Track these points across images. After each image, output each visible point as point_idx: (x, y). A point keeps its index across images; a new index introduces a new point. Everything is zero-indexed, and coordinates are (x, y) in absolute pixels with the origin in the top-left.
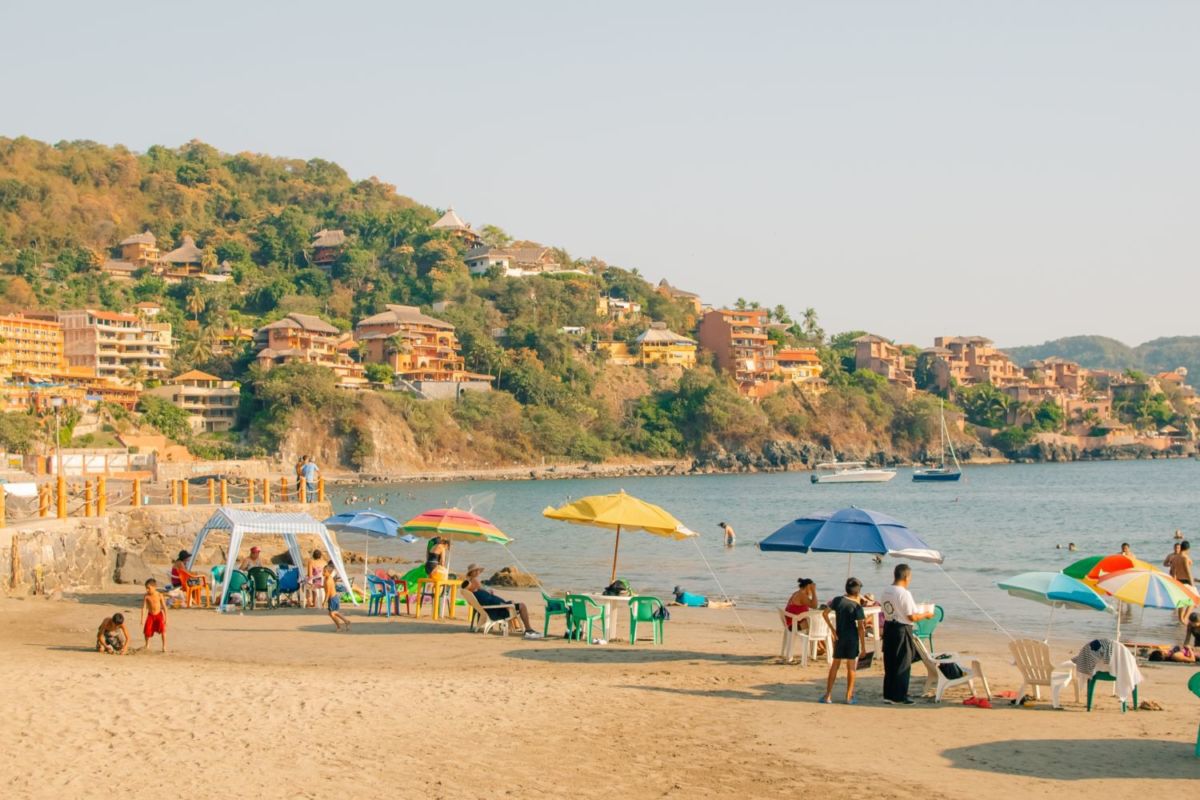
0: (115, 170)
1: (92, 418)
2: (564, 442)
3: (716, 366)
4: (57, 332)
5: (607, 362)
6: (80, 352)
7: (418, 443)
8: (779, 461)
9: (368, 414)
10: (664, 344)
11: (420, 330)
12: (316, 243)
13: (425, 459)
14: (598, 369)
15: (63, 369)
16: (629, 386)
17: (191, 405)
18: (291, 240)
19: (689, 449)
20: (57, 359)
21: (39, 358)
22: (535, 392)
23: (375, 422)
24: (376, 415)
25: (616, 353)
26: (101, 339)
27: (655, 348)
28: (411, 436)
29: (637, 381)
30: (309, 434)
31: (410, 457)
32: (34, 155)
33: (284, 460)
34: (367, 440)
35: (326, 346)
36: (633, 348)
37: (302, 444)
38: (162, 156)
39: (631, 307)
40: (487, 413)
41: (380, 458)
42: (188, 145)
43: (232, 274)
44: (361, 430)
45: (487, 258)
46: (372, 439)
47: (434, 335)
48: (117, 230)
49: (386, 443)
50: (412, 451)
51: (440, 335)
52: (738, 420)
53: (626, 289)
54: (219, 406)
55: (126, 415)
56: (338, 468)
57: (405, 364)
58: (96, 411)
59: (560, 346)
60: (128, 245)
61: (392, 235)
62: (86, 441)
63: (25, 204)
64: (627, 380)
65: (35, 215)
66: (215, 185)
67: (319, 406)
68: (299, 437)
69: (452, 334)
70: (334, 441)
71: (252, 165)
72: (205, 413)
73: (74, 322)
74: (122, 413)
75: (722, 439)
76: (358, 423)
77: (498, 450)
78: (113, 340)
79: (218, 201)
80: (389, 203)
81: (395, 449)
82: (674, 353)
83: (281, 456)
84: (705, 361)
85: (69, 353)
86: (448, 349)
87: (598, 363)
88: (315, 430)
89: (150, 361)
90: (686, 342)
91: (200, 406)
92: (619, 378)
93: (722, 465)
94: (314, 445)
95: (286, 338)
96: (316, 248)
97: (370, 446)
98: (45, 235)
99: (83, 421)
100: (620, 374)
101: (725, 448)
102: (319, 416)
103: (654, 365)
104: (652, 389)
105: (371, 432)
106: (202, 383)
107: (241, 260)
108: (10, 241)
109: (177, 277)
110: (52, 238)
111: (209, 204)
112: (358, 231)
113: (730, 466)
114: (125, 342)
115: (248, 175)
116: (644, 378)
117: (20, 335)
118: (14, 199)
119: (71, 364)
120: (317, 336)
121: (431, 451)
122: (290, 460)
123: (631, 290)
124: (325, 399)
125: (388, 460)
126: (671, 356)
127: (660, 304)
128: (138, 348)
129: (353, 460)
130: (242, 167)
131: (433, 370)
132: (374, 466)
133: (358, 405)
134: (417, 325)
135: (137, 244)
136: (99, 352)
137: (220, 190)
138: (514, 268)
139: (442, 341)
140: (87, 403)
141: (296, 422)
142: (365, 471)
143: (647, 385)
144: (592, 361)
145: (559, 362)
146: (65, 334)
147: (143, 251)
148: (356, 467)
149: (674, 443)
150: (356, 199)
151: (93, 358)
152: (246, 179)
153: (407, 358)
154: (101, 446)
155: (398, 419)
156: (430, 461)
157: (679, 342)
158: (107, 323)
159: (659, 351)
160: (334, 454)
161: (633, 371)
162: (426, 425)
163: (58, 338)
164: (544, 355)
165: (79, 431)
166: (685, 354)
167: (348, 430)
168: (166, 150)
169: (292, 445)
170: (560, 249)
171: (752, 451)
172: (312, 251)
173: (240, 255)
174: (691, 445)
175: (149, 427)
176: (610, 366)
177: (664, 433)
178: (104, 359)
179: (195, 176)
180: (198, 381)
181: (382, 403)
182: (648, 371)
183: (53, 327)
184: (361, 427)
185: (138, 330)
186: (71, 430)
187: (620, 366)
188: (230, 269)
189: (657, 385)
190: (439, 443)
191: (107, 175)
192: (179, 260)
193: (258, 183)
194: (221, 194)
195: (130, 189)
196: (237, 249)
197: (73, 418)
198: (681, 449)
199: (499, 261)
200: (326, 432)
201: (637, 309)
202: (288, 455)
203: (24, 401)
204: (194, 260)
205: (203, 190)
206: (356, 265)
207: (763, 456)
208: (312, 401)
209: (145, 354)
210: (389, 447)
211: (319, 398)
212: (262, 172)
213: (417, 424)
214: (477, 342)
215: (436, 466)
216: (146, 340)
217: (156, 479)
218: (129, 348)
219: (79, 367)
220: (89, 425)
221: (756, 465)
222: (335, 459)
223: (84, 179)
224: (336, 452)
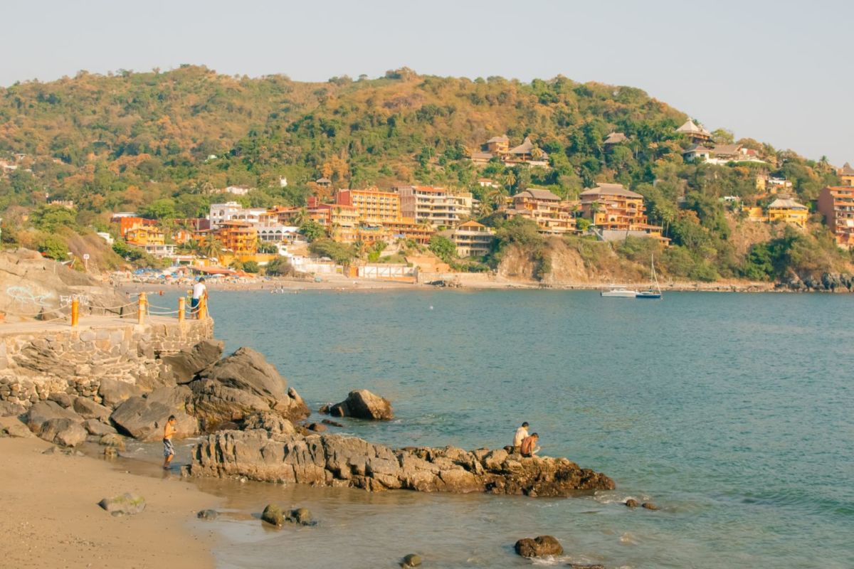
0: (503, 96)
1: (394, 247)
2: (686, 268)
3: (824, 222)
4: (397, 198)
5: (746, 219)
6: (409, 209)
7: (586, 266)
8: (829, 287)
9: (552, 248)
10: (785, 209)
11: (616, 199)
12: (607, 141)
13: (589, 276)
14: (739, 224)
15: (399, 219)
16: (757, 235)
17: (461, 241)
18: (590, 140)
19: (777, 276)
20: (397, 213)
21: (383, 212)
22: (685, 237)
23: (556, 254)
24: (557, 249)
25: (753, 213)
26: (418, 202)
27: (778, 211)
28: (581, 262)
29: (763, 232)
30: (517, 259)
31: (577, 275)
32: (457, 88)
33: (498, 274)
34: (547, 263)
35: (549, 208)
36: (764, 211)
37: (512, 264)
38: (539, 85)
39: (785, 183)
40: (639, 250)
41: (554, 274)
42: (556, 78)
43: (549, 161)
44: (544, 258)
45: (694, 152)
46: (551, 263)
47: (625, 202)
48: (490, 134)
49: (561, 266)
50: (581, 271)
51: (628, 201)
52: (807, 259)
53: (784, 172)
54: (481, 242)
55: (415, 246)
56: (531, 279)
57: (600, 219)
58: (397, 243)
59: (712, 209)
60: (491, 143)
61: (655, 135)
62: (387, 259)
63: (438, 119)
64: (756, 231)
65: (443, 126)
66: (561, 104)
67: (524, 243)
68: (510, 261)
69: (641, 201)
70: (531, 263)
71: (589, 90)
72: (472, 245)
73: (405, 193)
74: (413, 245)
75: (798, 271)
76: (545, 254)
77: (640, 272)
78: (428, 203)
79: (560, 114)
80: (663, 115)
81: (566, 270)
82: (792, 215)
83: (497, 272)
84: (816, 220)
85: (403, 210)
86: (635, 210)
87: (740, 220)
88: (520, 257)
89: (450, 215)
90: (800, 208)
91: (468, 241)
92: (751, 230)
93: (794, 287)
94: (519, 266)
95: (523, 203)
96: (606, 144)
97: (549, 268)
98: (444, 138)
99: (388, 247)
100: (753, 228)
101: (799, 276)
102: (524, 250)
103: (776, 222)
104: (771, 237)
105: (551, 259)
106: (475, 229)
107: (557, 152)
108: (424, 141)
109: (514, 163)
110: (448, 139)
111: (554, 116)
112: (636, 133)
113: (798, 288)
114: (436, 204)
115: (586, 97)
116: (768, 230)
117: (370, 200)
118: (432, 116)
119: (403, 216)
120: (542, 202)
121: (593, 271)
122: (503, 273)
123: (787, 173)
124: (528, 240)
125: (561, 276)
126: (790, 216)
127: (806, 182)
128: (444, 207)
129: (538, 275)
130: (583, 92)
131: (618, 223)
132: (550, 279)
133: (546, 244)
134: (614, 196)
135: (495, 143)
136: (417, 210)
137: (562, 107)
138: (712, 158)
139: (632, 206)
140: (393, 238)
141: (510, 252)
142: (543, 282)
143: (769, 235)
144: (736, 218)
145: (711, 219)
146: (401, 199)
147: (498, 147)
148: (540, 279)
149: (766, 272)
150: (641, 112)
151: (414, 213)
152: (584, 99)
153: (602, 216)
154: (394, 263)
155: (574, 252)
156: (592, 277)
157: (795, 207)
158: (424, 193)
159: (780, 213)
160: (530, 271)
161: (763, 226)
162: (591, 256)
163: (397, 201)
164: (701, 214)
165: (383, 254)
166: (799, 216)
167: (538, 257)
168: (542, 81)
169: (505, 265)
170: (767, 144)
171: (815, 279)
172: (604, 146)
173: (557, 149)
174: (778, 274)
175: (430, 252)
176: (747, 222)
177: (761, 266)
178: (422, 214)
179: (550, 98)
180: (471, 227)
181: (562, 243)
182: (772, 225)
183: (394, 195)
184: (545, 256)
185: (444, 197)
186: (379, 253)
187: (754, 222)
188: (548, 158)
189: (775, 235)
190: (599, 267)
191: (498, 99)
192: (519, 152)
193: (591, 101)
194: (563, 110)
195: (510, 107)
196: (556, 145)
197: (381, 246)
198: (771, 275)
199: (702, 153)
200: (528, 258)
201: (789, 184)
202: (502, 271)
203: (355, 237)
204: (528, 152)
205: (552, 107)
206: (615, 156)
207: (821, 282)
208: (521, 240)
209: (447, 211)
210: (562, 269)
211: (524, 238)
212: (594, 94)
213: (585, 255)
214: (656, 206)
215: (596, 281)
216: (448, 203)
217: (417, 281)
218: (436, 208)
219: (407, 218)
220: (392, 250)
221: (815, 288)
222: (530, 274)
223: (482, 102)
224: (531, 270)
